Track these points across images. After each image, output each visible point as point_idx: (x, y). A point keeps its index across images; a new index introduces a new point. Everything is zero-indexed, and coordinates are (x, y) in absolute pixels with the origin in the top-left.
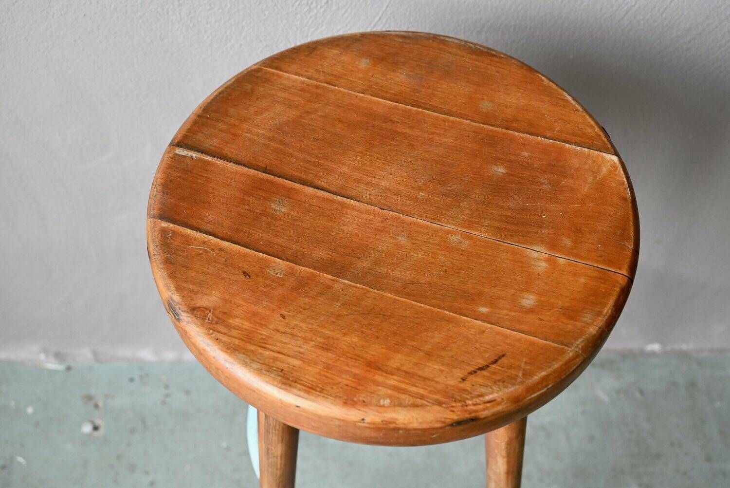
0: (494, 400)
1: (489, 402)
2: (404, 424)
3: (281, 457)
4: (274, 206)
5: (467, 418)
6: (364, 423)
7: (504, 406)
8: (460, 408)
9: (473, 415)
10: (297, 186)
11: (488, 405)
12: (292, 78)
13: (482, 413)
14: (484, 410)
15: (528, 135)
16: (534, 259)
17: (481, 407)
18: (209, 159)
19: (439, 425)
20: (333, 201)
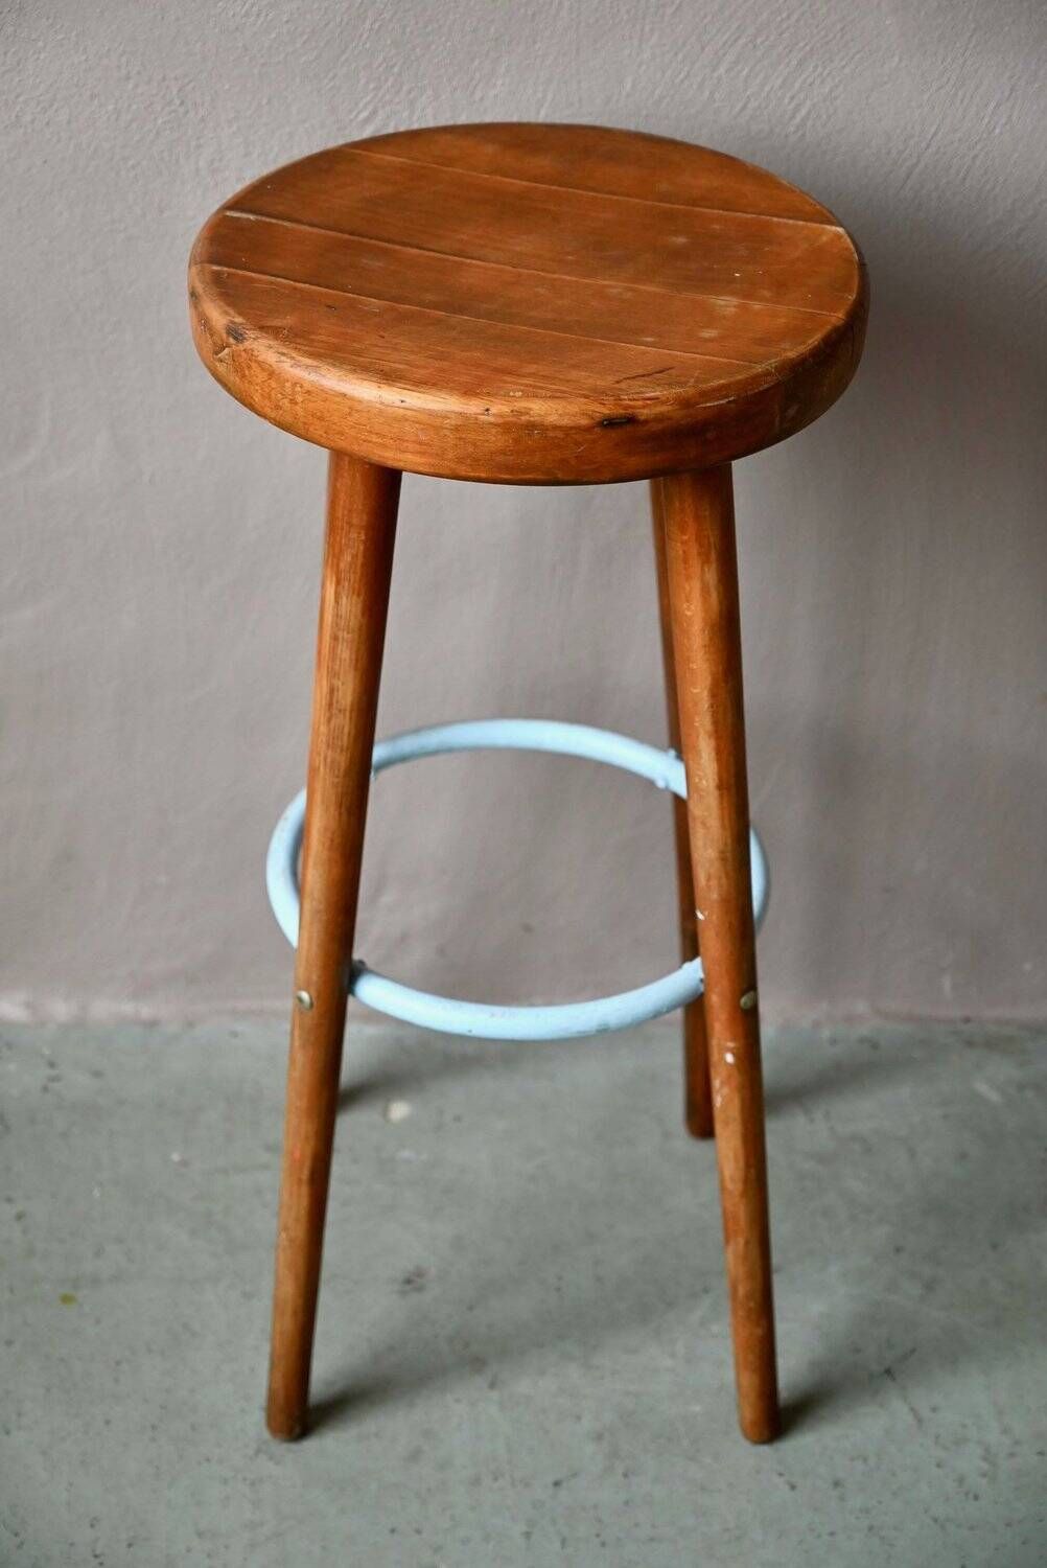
0: (658, 399)
1: (649, 399)
2: (540, 415)
3: (351, 711)
4: (365, 261)
5: (621, 415)
6: (488, 415)
7: (670, 408)
8: (612, 402)
9: (630, 411)
10: (397, 247)
11: (648, 402)
12: (387, 158)
13: (642, 411)
14: (644, 407)
15: (721, 212)
16: (721, 306)
17: (640, 403)
18: (274, 221)
19: (584, 422)
20: (447, 260)
